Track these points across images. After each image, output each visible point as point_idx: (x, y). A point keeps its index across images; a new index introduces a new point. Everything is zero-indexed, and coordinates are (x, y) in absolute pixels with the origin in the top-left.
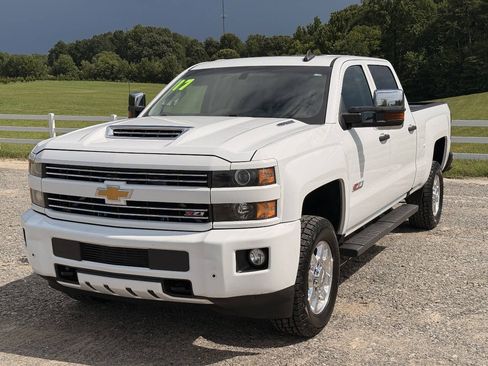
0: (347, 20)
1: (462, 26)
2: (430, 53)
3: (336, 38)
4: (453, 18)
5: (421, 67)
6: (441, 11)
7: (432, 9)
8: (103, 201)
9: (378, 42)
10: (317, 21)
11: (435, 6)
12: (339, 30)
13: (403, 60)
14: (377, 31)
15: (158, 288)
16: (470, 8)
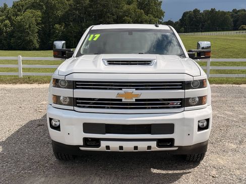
0: (22, 6)
1: (80, 13)
2: (66, 26)
3: (17, 15)
4: (76, 9)
5: (63, 32)
6: (70, 5)
7: (66, 4)
8: (121, 100)
9: (40, 19)
10: (5, 5)
11: (67, 2)
12: (18, 11)
13: (53, 28)
14: (39, 13)
15: (153, 144)
16: (84, 5)
